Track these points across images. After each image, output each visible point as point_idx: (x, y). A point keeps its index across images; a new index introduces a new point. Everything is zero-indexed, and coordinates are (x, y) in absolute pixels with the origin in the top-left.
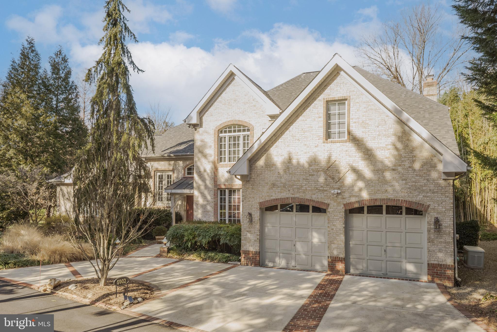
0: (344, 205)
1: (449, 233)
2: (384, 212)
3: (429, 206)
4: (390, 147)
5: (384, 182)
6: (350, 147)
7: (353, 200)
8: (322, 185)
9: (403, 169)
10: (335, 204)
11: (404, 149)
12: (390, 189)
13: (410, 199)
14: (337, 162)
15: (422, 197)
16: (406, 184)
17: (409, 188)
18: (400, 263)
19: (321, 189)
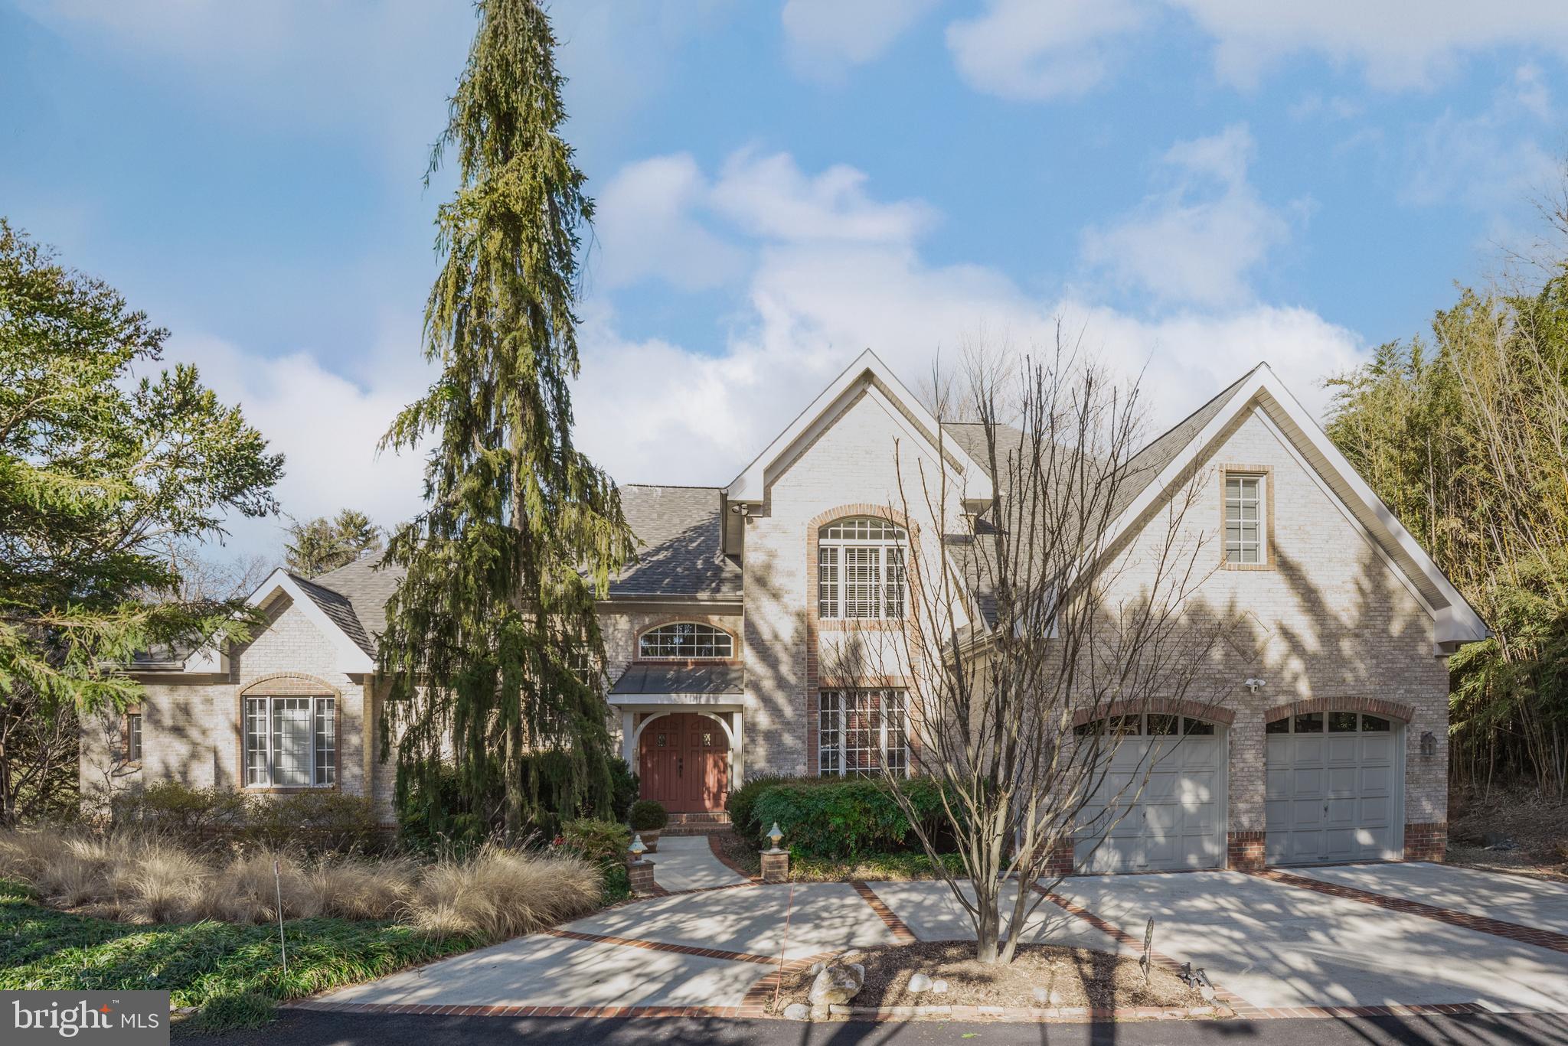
0: (1266, 713)
1: (1443, 761)
2: (1326, 727)
3: (1414, 709)
4: (1352, 587)
5: (1341, 662)
6: (1277, 580)
7: (1282, 700)
8: (1221, 667)
9: (1372, 633)
10: (1248, 712)
11: (1374, 592)
12: (1349, 677)
13: (1383, 697)
14: (1249, 616)
15: (1402, 691)
16: (1378, 665)
17: (1382, 675)
18: (1349, 832)
19: (1218, 676)
